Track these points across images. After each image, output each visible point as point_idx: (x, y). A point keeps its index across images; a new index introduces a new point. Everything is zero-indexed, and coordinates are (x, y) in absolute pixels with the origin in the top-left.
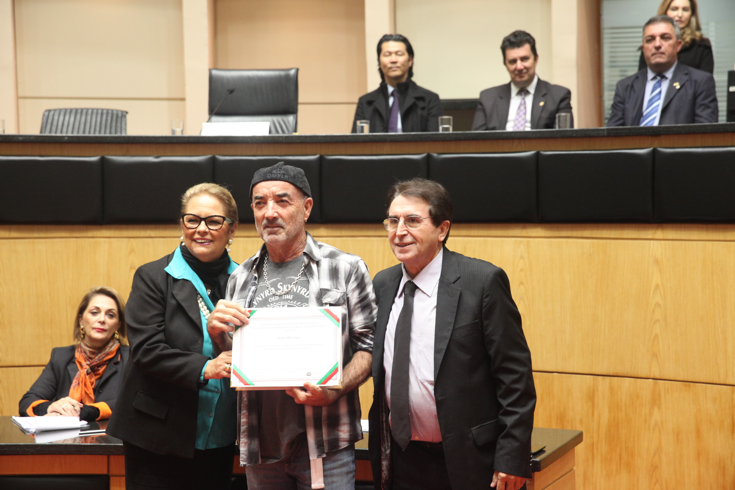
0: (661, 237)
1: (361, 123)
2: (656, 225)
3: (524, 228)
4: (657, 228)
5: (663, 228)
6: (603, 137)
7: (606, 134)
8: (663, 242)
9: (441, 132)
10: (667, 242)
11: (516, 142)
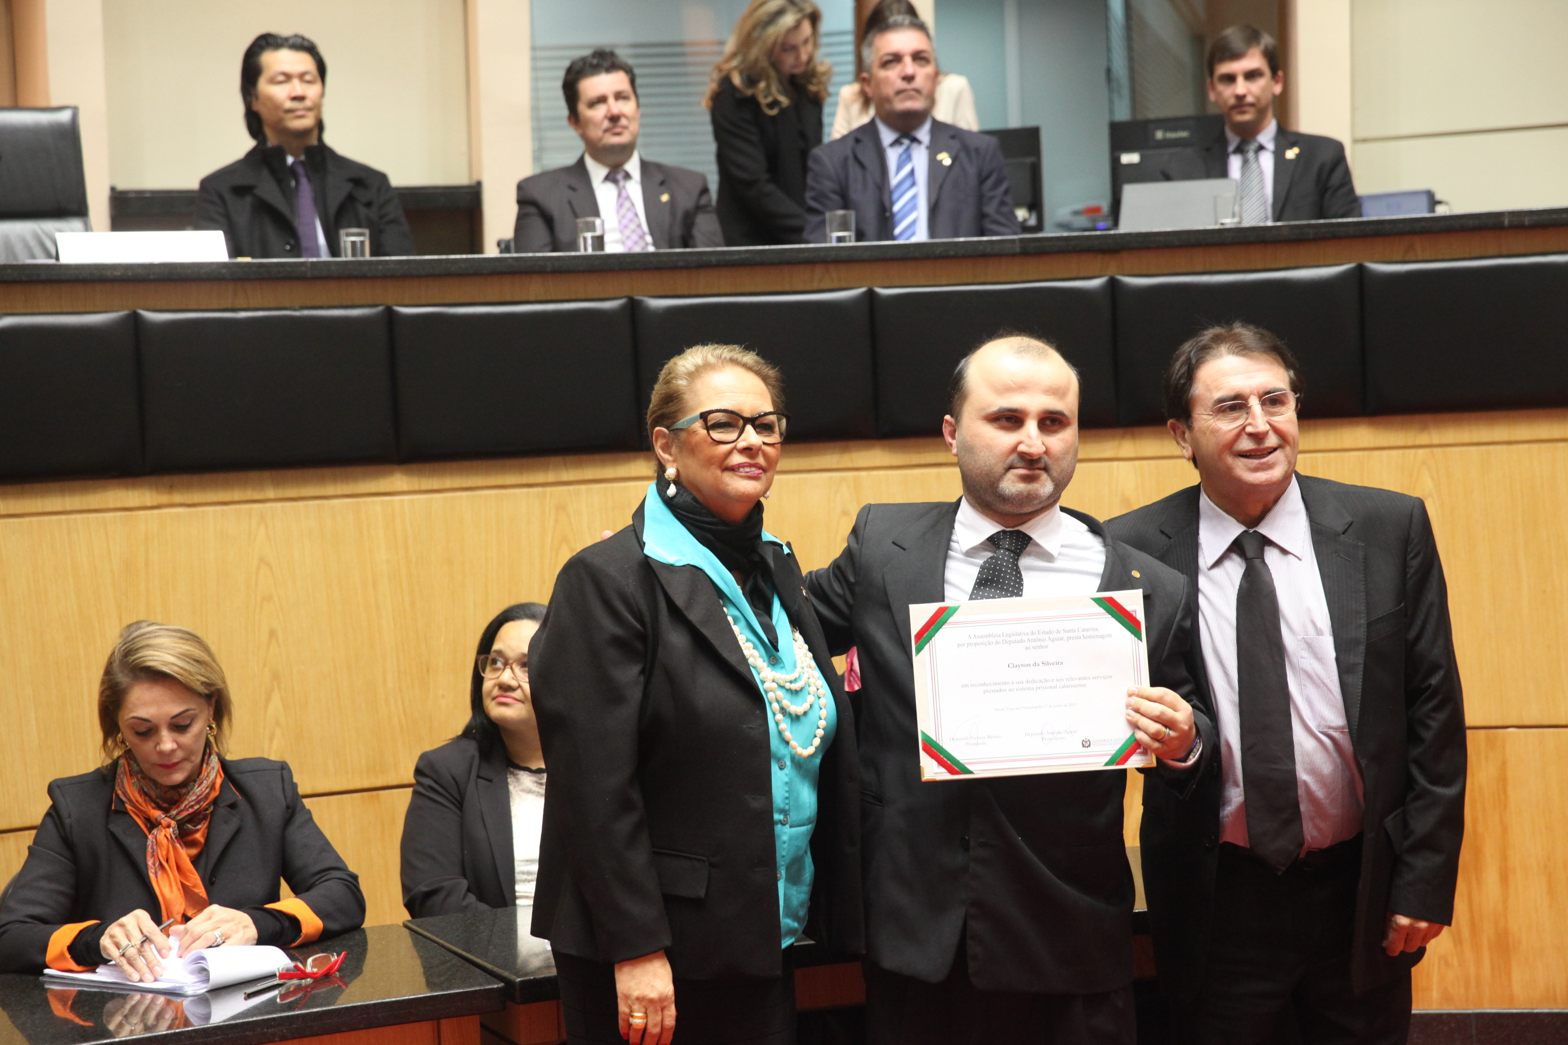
0: (1132, 455)
1: (348, 235)
2: (1120, 431)
3: (845, 450)
4: (1123, 437)
5: (1133, 437)
6: (1014, 255)
7: (1018, 250)
8: (1137, 463)
9: (590, 251)
10: (1145, 462)
11: (819, 270)
